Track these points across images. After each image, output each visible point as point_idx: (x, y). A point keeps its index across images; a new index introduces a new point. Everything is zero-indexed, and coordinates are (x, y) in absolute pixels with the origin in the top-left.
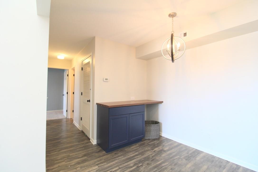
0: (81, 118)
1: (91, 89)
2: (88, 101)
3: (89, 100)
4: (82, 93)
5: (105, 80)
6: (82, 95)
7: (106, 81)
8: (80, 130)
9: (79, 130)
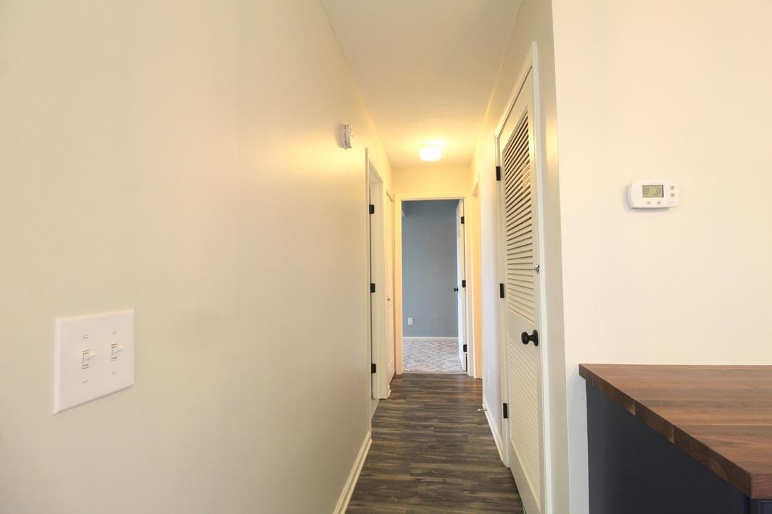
0: (505, 405)
1: (542, 270)
2: (526, 338)
3: (530, 333)
4: (502, 286)
5: (639, 200)
6: (502, 295)
7: (654, 202)
8: (502, 465)
9: (499, 459)
